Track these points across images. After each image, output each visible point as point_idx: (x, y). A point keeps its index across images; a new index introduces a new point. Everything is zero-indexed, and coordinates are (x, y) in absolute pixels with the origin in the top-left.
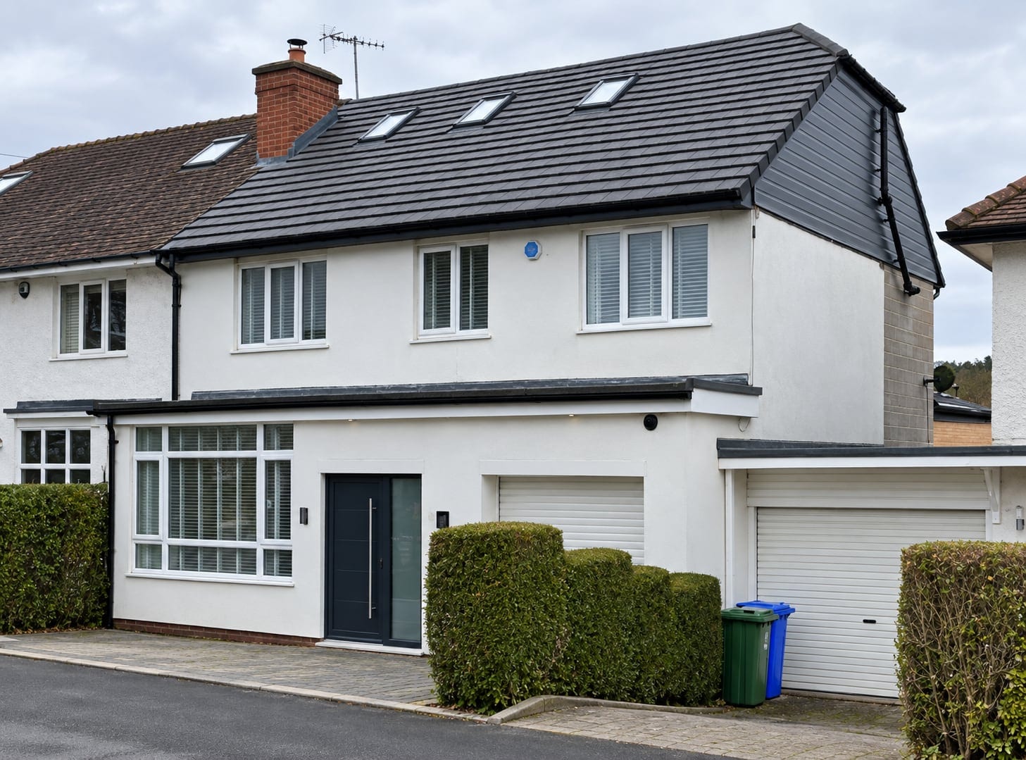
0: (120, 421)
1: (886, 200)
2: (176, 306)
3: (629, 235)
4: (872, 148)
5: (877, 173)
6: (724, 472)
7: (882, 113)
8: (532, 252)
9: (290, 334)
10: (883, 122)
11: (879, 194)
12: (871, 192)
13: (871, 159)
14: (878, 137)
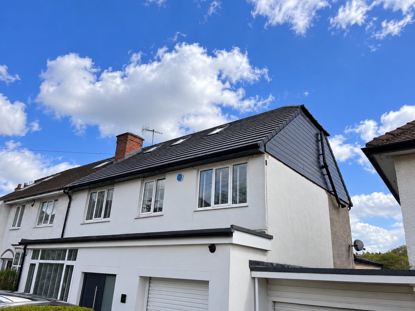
0: (28, 247)
1: (326, 166)
2: (69, 207)
3: (216, 169)
4: (318, 146)
5: (321, 156)
6: (254, 278)
7: (321, 134)
8: (180, 178)
9: (100, 217)
10: (321, 137)
11: (322, 164)
12: (319, 163)
13: (318, 150)
14: (320, 143)
